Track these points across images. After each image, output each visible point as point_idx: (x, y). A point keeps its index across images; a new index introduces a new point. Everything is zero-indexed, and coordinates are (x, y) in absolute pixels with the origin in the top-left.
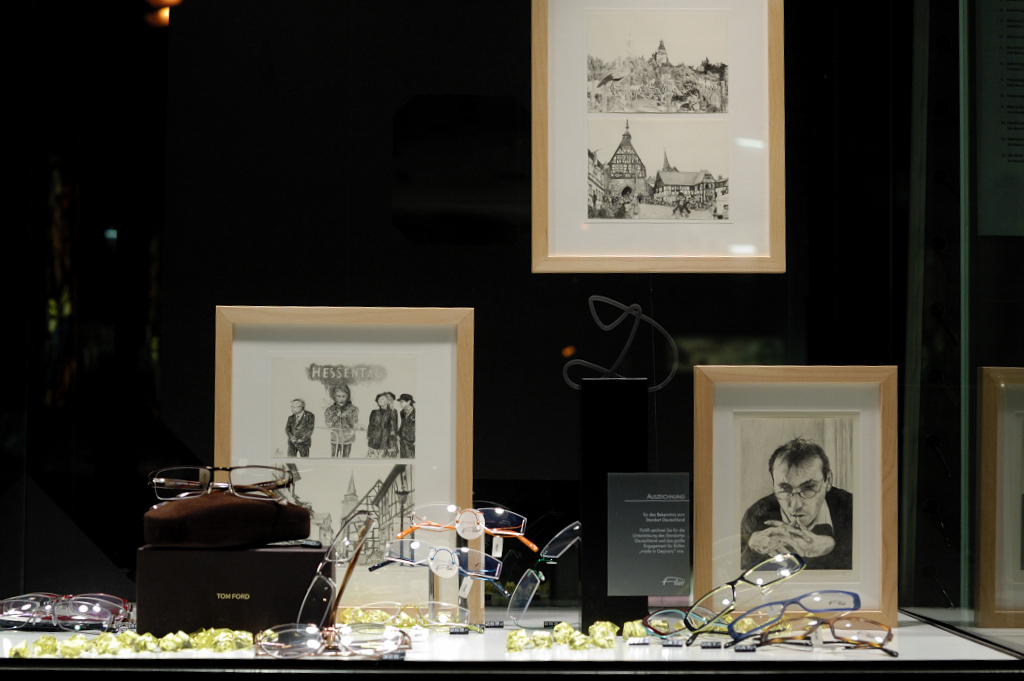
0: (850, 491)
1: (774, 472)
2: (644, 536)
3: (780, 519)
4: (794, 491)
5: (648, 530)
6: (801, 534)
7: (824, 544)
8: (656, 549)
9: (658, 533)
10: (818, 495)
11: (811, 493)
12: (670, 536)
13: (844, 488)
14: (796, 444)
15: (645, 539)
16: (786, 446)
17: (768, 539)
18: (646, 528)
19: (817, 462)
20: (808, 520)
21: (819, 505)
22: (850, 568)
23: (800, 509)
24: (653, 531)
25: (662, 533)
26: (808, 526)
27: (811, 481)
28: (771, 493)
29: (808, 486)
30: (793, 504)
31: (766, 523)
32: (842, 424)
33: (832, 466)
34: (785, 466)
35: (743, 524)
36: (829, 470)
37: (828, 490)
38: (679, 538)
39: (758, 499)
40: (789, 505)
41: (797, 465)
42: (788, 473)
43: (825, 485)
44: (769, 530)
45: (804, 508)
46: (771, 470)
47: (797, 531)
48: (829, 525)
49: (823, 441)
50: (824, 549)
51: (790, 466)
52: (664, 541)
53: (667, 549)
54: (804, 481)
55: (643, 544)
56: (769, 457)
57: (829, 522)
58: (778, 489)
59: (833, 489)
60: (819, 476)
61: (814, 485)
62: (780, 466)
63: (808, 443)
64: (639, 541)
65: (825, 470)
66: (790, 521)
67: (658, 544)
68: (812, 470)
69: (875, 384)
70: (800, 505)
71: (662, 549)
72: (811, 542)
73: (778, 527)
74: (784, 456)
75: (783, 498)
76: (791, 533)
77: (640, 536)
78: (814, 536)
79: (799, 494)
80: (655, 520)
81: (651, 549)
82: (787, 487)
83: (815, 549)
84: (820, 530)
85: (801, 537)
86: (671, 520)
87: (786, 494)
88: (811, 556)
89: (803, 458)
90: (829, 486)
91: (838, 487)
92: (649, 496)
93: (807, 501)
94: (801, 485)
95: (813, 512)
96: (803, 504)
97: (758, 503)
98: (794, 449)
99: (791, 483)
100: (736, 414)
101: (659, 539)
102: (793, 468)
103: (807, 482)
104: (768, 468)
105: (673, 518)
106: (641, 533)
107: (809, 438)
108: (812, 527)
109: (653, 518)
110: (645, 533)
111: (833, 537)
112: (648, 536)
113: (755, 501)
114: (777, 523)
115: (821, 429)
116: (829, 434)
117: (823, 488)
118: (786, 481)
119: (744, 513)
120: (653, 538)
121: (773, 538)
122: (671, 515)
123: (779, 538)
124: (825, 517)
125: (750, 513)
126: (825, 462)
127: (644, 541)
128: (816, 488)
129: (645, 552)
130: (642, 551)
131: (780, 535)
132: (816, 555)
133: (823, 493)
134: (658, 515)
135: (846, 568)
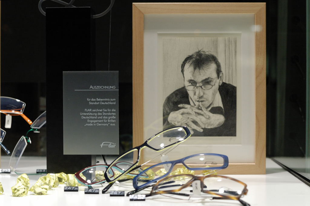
0: (235, 85)
1: (185, 73)
2: (88, 114)
3: (188, 103)
4: (198, 85)
5: (91, 110)
6: (202, 113)
7: (218, 120)
8: (96, 123)
9: (97, 112)
10: (214, 87)
11: (209, 86)
12: (106, 114)
13: (231, 83)
14: (199, 54)
15: (88, 116)
16: (192, 55)
17: (181, 116)
18: (89, 108)
19: (213, 66)
20: (207, 104)
21: (214, 95)
22: (235, 135)
23: (202, 97)
24: (94, 110)
25: (100, 112)
26: (207, 108)
27: (209, 78)
28: (183, 86)
29: (207, 82)
30: (197, 94)
31: (179, 106)
32: (229, 41)
33: (223, 69)
34: (192, 68)
35: (164, 106)
36: (221, 71)
37: (220, 84)
38: (112, 116)
39: (174, 90)
40: (195, 94)
41: (199, 68)
42: (194, 73)
43: (218, 81)
44: (181, 111)
45: (205, 96)
46: (182, 71)
47: (200, 111)
48: (220, 107)
49: (217, 52)
50: (218, 123)
51: (195, 69)
52: (101, 118)
53: (104, 123)
54: (204, 78)
55: (87, 119)
56: (181, 63)
57: (221, 105)
58: (187, 84)
59: (224, 84)
60: (214, 75)
61: (211, 81)
62: (189, 69)
63: (207, 53)
64: (84, 118)
65: (219, 71)
66: (195, 105)
67: (97, 119)
68: (210, 71)
69: (251, 15)
70: (202, 94)
71: (100, 123)
72: (209, 118)
73: (188, 108)
74: (191, 62)
75: (190, 90)
76: (196, 113)
77: (85, 114)
78: (211, 115)
79: (201, 87)
80: (95, 103)
81: (93, 123)
82: (193, 82)
83: (212, 123)
84: (215, 110)
85: (202, 115)
86: (107, 103)
87: (192, 87)
88: (209, 127)
89: (203, 63)
90: (221, 82)
91: (227, 82)
92: (91, 87)
93: (206, 92)
94: (202, 81)
95: (210, 99)
96: (204, 93)
97: (174, 92)
98: (198, 57)
99: (196, 80)
100: (159, 35)
101: (98, 116)
102: (197, 70)
103: (206, 79)
104: (181, 70)
105: (107, 101)
106: (86, 112)
107: (208, 50)
108: (210, 109)
109: (94, 102)
110: (88, 112)
111: (223, 115)
112: (91, 114)
113: (172, 92)
114: (186, 106)
115: (215, 45)
116: (221, 48)
117: (217, 83)
118: (192, 79)
119: (165, 99)
120: (94, 116)
121: (184, 115)
122: (106, 99)
123: (188, 116)
124: (218, 102)
125: (169, 99)
126: (218, 66)
127: (88, 118)
128: (212, 83)
129: (89, 125)
130: (87, 124)
131: (188, 113)
132: (212, 127)
133: (217, 86)
134: (98, 99)
135: (232, 136)
